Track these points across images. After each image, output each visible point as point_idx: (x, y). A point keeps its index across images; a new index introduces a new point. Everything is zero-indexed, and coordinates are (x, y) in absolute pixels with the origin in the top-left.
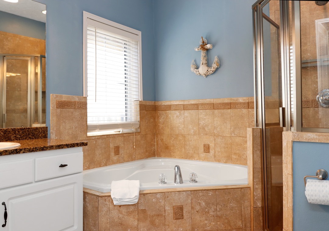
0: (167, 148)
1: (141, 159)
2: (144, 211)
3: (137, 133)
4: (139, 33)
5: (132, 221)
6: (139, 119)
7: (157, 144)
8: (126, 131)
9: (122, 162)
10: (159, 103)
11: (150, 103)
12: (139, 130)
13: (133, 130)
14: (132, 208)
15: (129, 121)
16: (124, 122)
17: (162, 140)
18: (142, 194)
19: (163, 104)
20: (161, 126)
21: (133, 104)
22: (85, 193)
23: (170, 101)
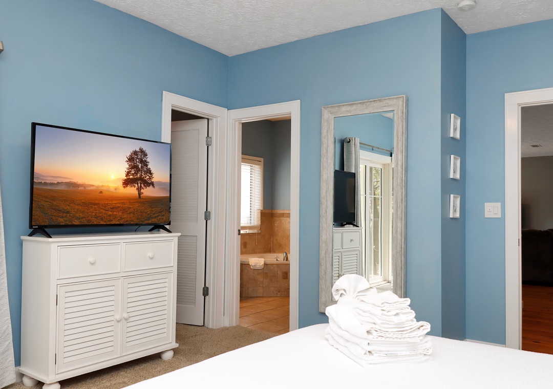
0: (280, 245)
1: (261, 253)
2: (266, 273)
3: (258, 234)
4: (262, 159)
5: (260, 278)
6: (260, 223)
7: (273, 243)
8: (251, 231)
9: (248, 254)
10: (275, 211)
11: (268, 211)
12: (260, 232)
13: (255, 231)
14: (260, 271)
15: (252, 225)
16: (249, 225)
17: (277, 240)
18: (265, 264)
19: (278, 212)
20: (276, 229)
21: (256, 212)
22: (242, 265)
23: (284, 210)
